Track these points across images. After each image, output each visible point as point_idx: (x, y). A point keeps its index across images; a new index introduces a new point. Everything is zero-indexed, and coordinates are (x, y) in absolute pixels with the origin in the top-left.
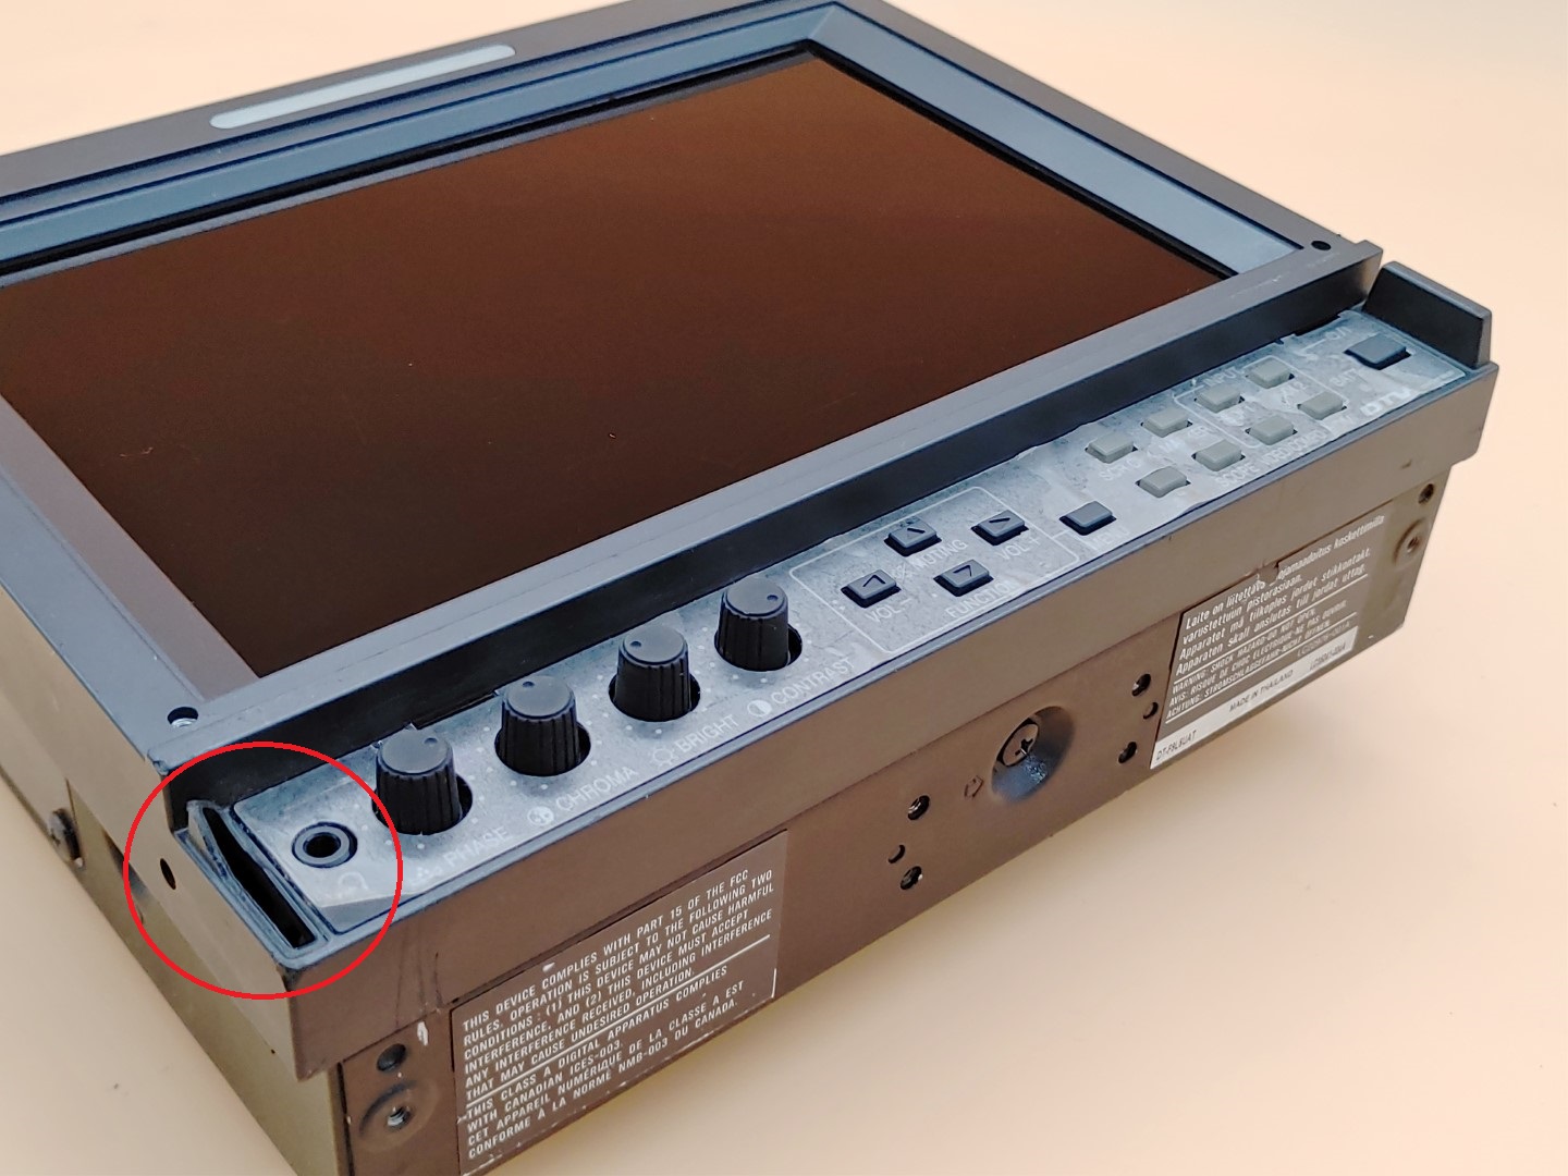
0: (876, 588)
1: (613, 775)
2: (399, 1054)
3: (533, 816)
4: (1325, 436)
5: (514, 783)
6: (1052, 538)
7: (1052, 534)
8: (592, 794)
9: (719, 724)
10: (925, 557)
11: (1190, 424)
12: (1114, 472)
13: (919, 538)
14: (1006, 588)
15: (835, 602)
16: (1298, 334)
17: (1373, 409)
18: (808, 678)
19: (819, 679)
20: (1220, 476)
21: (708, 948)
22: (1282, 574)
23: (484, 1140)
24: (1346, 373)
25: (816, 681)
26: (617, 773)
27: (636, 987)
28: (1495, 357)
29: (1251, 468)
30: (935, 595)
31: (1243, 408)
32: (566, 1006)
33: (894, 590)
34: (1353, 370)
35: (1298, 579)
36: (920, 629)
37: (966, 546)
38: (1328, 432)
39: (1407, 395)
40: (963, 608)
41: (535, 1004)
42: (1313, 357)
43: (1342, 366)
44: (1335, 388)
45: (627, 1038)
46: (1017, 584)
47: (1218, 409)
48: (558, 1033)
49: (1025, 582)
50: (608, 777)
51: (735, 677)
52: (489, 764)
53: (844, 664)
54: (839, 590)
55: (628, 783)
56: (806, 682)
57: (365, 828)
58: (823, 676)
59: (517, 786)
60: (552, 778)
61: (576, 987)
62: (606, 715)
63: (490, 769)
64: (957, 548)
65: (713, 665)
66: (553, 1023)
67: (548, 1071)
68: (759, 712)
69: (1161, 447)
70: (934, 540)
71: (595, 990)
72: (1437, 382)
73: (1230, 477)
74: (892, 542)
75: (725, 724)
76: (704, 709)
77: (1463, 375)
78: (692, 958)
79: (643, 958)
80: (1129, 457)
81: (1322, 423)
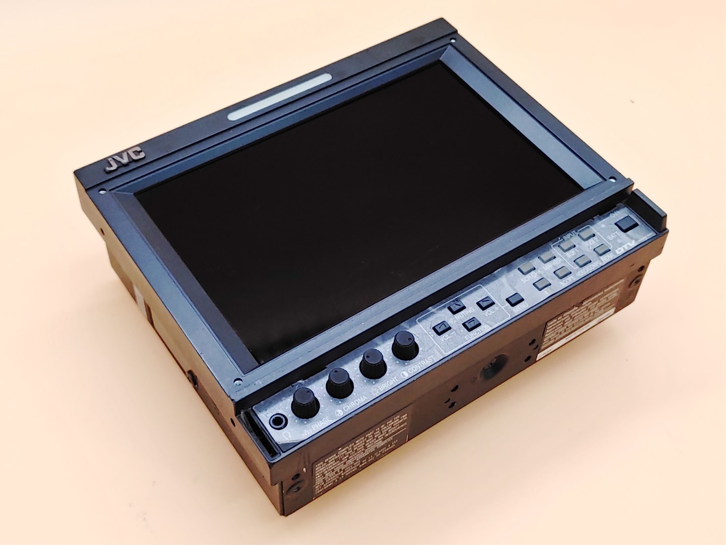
0: (443, 328)
1: (360, 399)
2: (297, 476)
3: (337, 413)
4: (601, 263)
5: (331, 401)
6: (503, 307)
7: (503, 306)
8: (354, 406)
9: (392, 380)
10: (461, 315)
11: (555, 257)
12: (527, 279)
13: (458, 307)
14: (484, 329)
15: (430, 333)
16: (600, 215)
17: (620, 251)
18: (419, 363)
19: (423, 364)
20: (562, 281)
21: (387, 435)
22: (584, 304)
23: (320, 489)
24: (614, 234)
25: (422, 364)
26: (361, 398)
27: (365, 447)
28: (668, 226)
29: (573, 278)
30: (462, 331)
31: (574, 250)
32: (345, 456)
33: (450, 328)
34: (616, 232)
35: (591, 303)
36: (456, 344)
37: (474, 310)
38: (602, 262)
39: (633, 244)
40: (470, 337)
41: (336, 457)
42: (603, 226)
43: (613, 230)
44: (609, 241)
45: (362, 460)
46: (489, 327)
47: (565, 251)
48: (342, 462)
49: (491, 326)
50: (359, 399)
51: (398, 362)
52: (325, 394)
53: (431, 358)
54: (432, 328)
55: (364, 402)
56: (419, 365)
57: (290, 416)
58: (424, 363)
59: (332, 402)
60: (342, 400)
61: (348, 451)
62: (358, 376)
63: (325, 395)
64: (471, 310)
65: (391, 357)
66: (341, 460)
67: (339, 471)
68: (404, 376)
69: (544, 268)
70: (464, 308)
71: (353, 451)
72: (644, 238)
73: (565, 282)
74: (450, 309)
75: (394, 380)
76: (388, 375)
77: (655, 234)
78: (382, 438)
79: (367, 441)
80: (533, 273)
81: (601, 257)
